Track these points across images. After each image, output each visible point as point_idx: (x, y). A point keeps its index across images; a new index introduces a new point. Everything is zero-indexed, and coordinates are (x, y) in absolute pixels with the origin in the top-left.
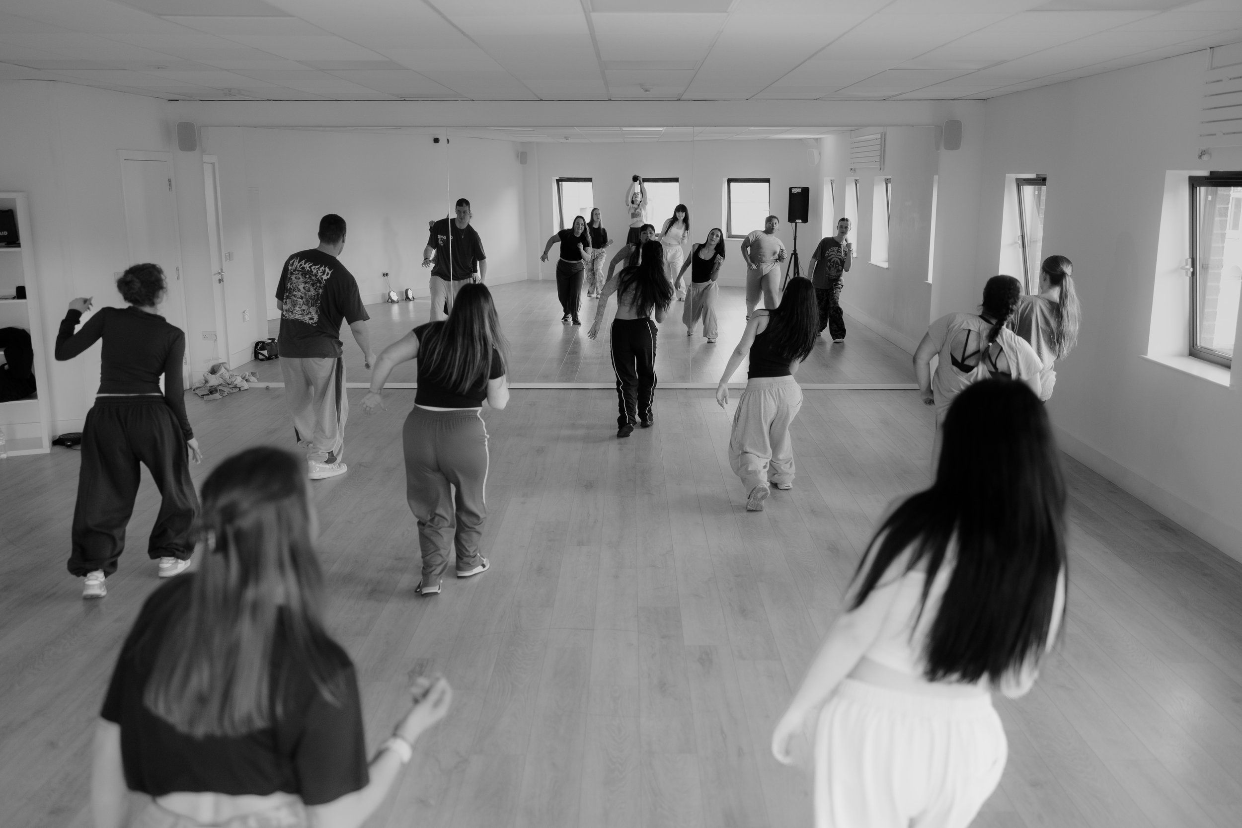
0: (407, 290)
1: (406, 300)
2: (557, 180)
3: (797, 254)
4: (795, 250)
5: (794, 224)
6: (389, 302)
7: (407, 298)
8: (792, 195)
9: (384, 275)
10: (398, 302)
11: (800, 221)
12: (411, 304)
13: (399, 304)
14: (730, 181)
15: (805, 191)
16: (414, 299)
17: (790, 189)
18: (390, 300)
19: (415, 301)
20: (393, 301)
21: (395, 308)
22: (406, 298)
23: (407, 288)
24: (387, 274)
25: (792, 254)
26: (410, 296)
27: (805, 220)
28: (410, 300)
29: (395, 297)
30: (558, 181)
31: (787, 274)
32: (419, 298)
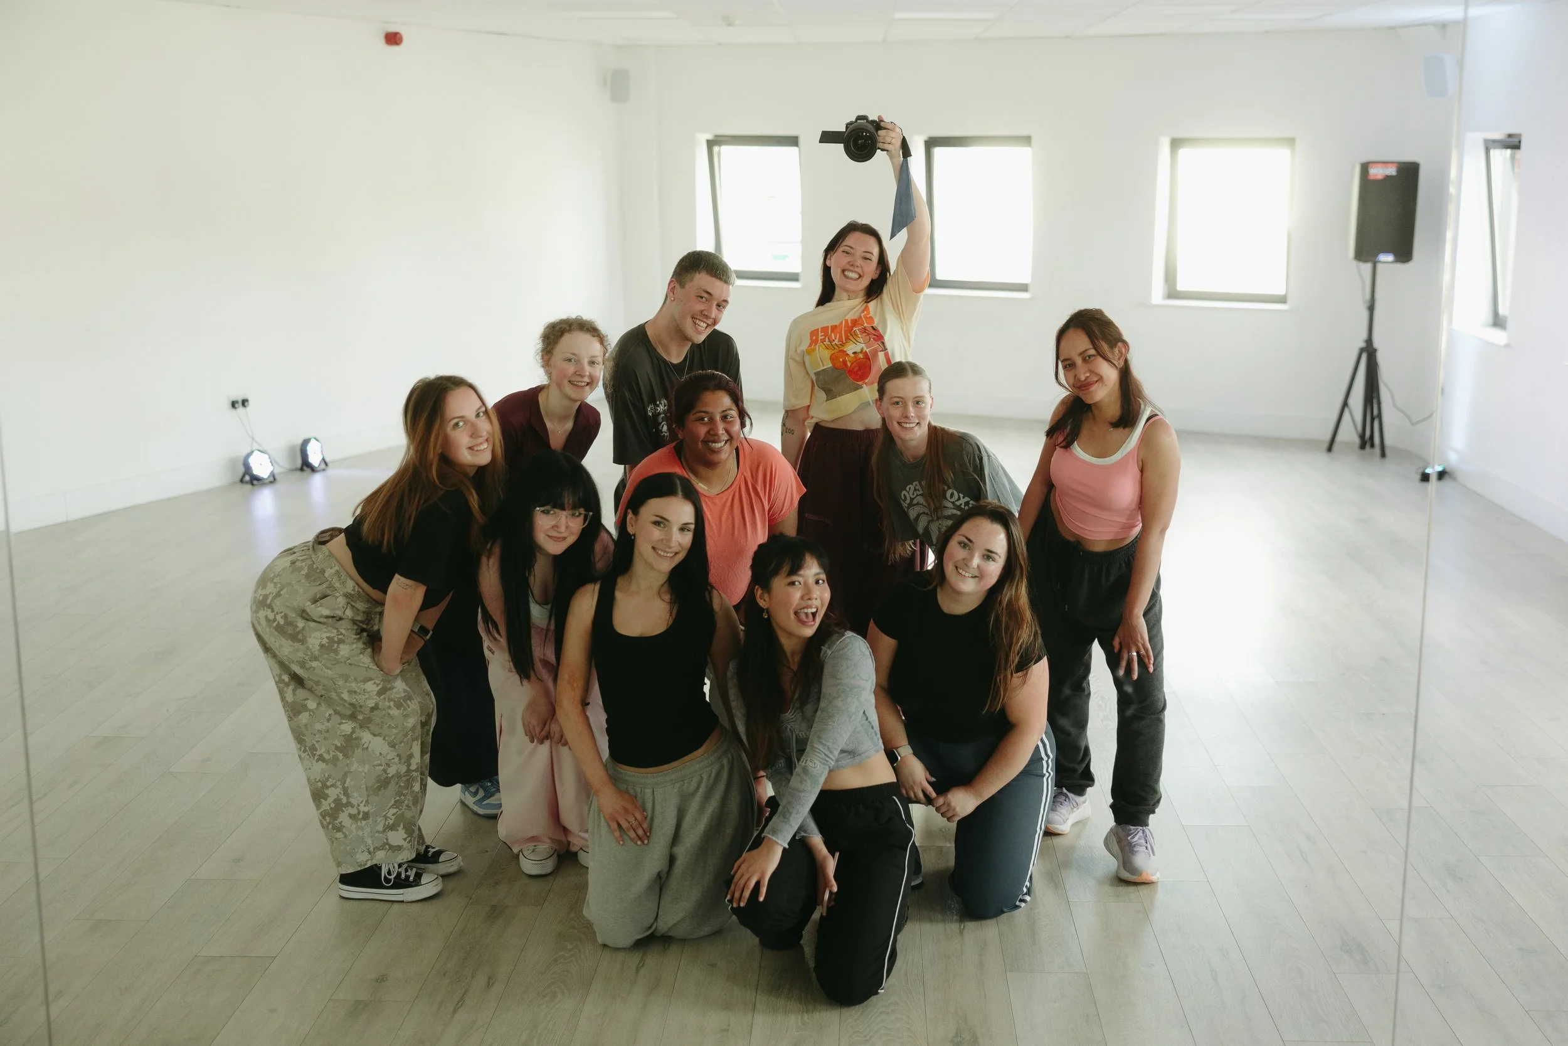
0: (306, 442)
1: (302, 469)
2: (708, 141)
3: (1375, 350)
4: (1369, 341)
5: (1367, 267)
6: (247, 483)
7: (306, 466)
8: (1367, 185)
9: (234, 404)
10: (273, 479)
11: (1390, 258)
12: (317, 480)
13: (277, 486)
14: (1176, 143)
15: (1409, 174)
16: (326, 464)
17: (1365, 168)
18: (247, 478)
19: (331, 471)
20: (255, 480)
21: (265, 502)
22: (302, 465)
23: (306, 437)
24: (244, 402)
25: (1362, 351)
26: (314, 459)
27: (1404, 253)
28: (313, 469)
29: (261, 467)
30: (711, 144)
31: (1345, 404)
32: (342, 462)
